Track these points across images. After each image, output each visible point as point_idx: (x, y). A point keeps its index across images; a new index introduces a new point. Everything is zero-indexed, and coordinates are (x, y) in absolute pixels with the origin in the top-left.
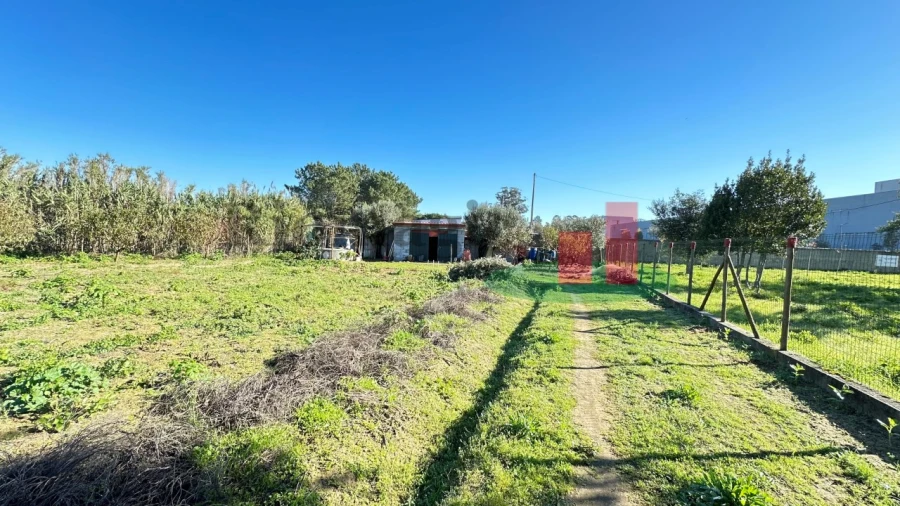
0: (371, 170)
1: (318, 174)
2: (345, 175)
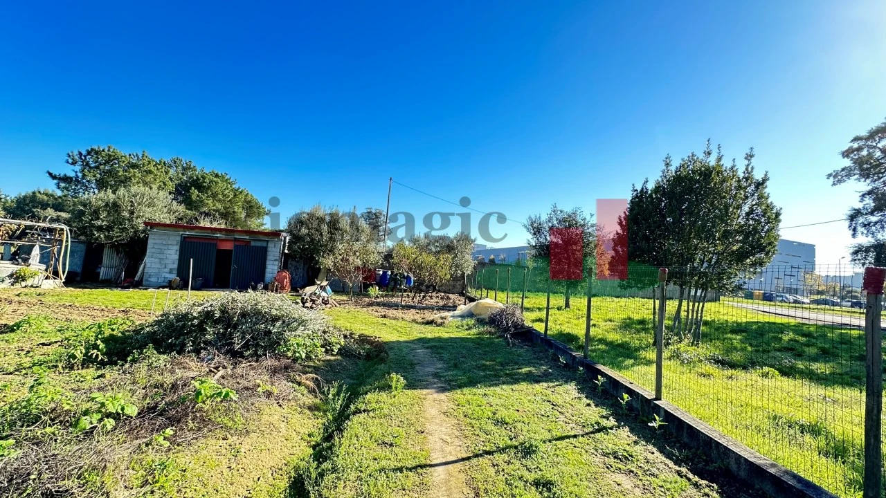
0: (198, 168)
1: (107, 162)
2: (152, 168)
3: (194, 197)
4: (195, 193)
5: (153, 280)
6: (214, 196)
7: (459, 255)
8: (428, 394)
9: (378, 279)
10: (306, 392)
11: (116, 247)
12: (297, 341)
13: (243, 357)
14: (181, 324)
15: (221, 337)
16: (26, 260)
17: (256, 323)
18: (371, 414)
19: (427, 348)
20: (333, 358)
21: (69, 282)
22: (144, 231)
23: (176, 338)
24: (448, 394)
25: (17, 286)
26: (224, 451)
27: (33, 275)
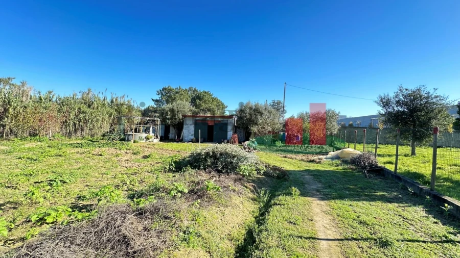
0: (199, 90)
1: (169, 92)
2: (183, 93)
3: (198, 103)
4: (198, 101)
5: (186, 139)
6: (205, 102)
7: (329, 123)
8: (314, 200)
9: (280, 137)
10: (249, 191)
11: (174, 126)
12: (244, 167)
13: (222, 173)
14: (198, 157)
15: (213, 163)
16: (149, 132)
17: (226, 158)
18: (282, 206)
19: (311, 175)
20: (260, 176)
21: (161, 140)
22: (182, 119)
23: (197, 163)
24: (326, 202)
25: (147, 141)
26: (219, 213)
27: (151, 137)
